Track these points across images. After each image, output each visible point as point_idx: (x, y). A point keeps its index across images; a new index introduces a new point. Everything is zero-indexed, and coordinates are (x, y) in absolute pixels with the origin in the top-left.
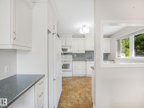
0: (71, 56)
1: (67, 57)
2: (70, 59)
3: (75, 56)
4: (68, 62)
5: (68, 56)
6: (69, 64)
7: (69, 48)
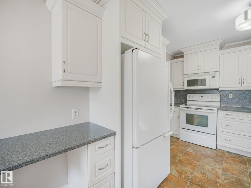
0: (216, 98)
1: (203, 99)
2: (215, 104)
3: (231, 96)
4: (204, 111)
5: (208, 97)
6: (207, 117)
7: (208, 79)
